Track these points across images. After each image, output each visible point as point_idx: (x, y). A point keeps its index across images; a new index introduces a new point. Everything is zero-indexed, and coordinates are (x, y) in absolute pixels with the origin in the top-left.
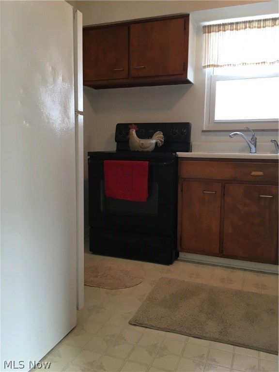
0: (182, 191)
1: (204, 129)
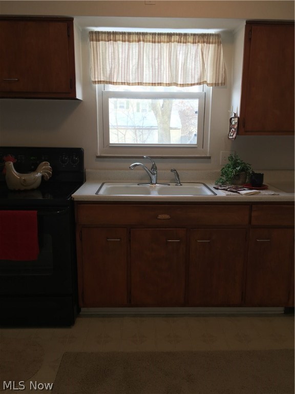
0: (81, 239)
1: (99, 155)
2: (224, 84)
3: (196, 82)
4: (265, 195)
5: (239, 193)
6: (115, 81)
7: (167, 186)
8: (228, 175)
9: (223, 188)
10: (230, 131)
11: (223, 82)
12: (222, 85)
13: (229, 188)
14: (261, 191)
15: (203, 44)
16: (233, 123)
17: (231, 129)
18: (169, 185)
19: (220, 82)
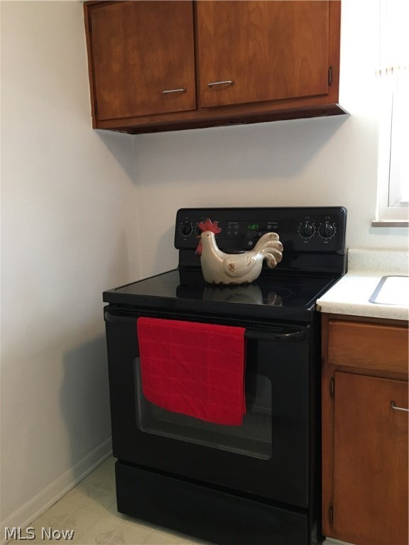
0: (332, 395)
1: (377, 220)
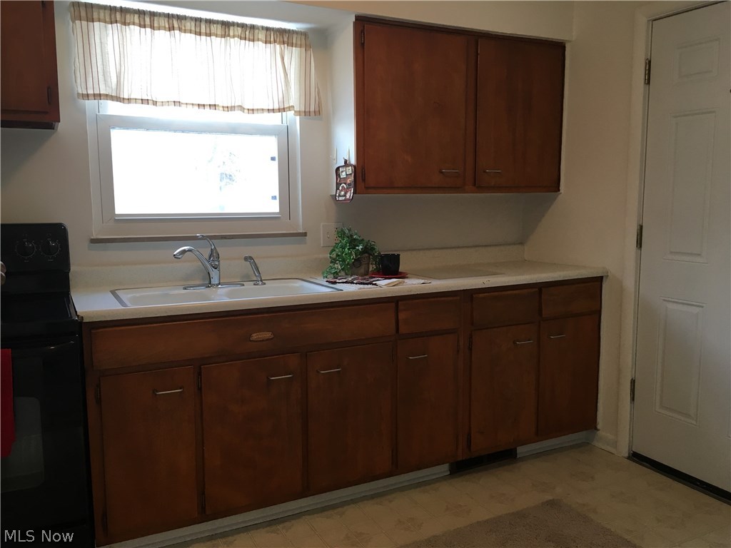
1: (94, 237)
2: (318, 113)
3: (276, 107)
4: (412, 285)
5: (375, 284)
6: (126, 97)
7: (238, 288)
8: (344, 261)
9: (345, 280)
10: (337, 189)
11: (317, 110)
12: (316, 113)
13: (355, 279)
14: (406, 280)
15: (282, 46)
16: (343, 175)
17: (338, 185)
18: (243, 285)
19: (312, 109)
